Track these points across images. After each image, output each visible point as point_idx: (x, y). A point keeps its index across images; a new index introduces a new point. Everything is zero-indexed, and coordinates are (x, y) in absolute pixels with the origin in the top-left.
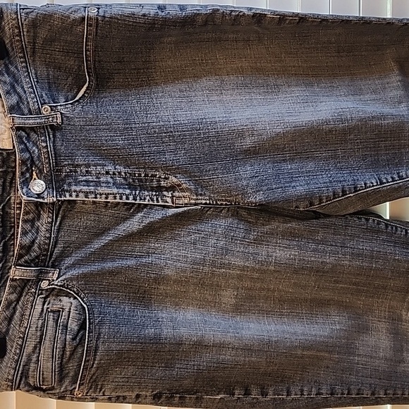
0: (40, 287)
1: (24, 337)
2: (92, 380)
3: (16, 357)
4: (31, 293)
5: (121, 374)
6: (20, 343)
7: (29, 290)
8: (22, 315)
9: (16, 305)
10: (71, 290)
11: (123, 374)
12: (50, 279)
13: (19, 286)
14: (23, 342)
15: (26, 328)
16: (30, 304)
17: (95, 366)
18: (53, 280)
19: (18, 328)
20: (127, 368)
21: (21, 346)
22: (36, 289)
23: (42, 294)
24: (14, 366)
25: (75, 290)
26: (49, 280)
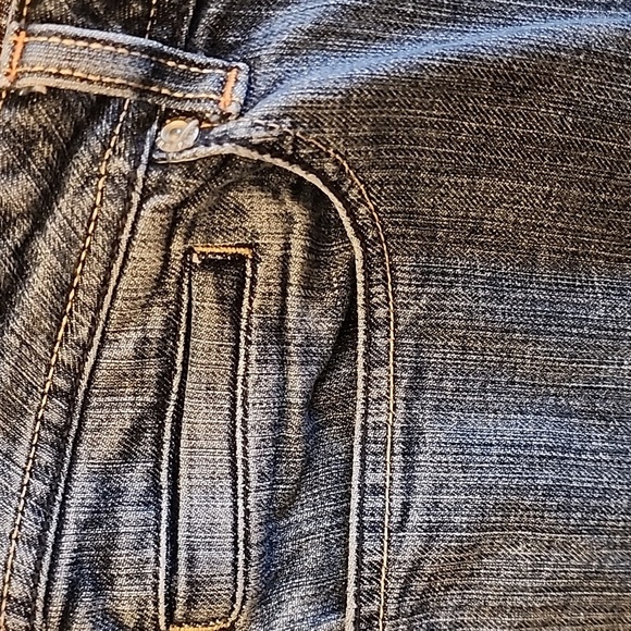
0: (153, 147)
1: (75, 388)
2: (409, 602)
3: (40, 488)
4: (110, 178)
5: (535, 574)
6: (55, 417)
7: (96, 160)
8: (64, 289)
9: (28, 238)
10: (308, 168)
11: (547, 571)
12: (206, 108)
13: (48, 137)
14: (69, 414)
15: (86, 348)
16: (103, 238)
17: (415, 517)
18: (225, 117)
19: (41, 350)
20: (565, 545)
21: (61, 431)
22: (136, 158)
23: (162, 187)
24: (31, 528)
25: (329, 167)
26: (200, 117)
